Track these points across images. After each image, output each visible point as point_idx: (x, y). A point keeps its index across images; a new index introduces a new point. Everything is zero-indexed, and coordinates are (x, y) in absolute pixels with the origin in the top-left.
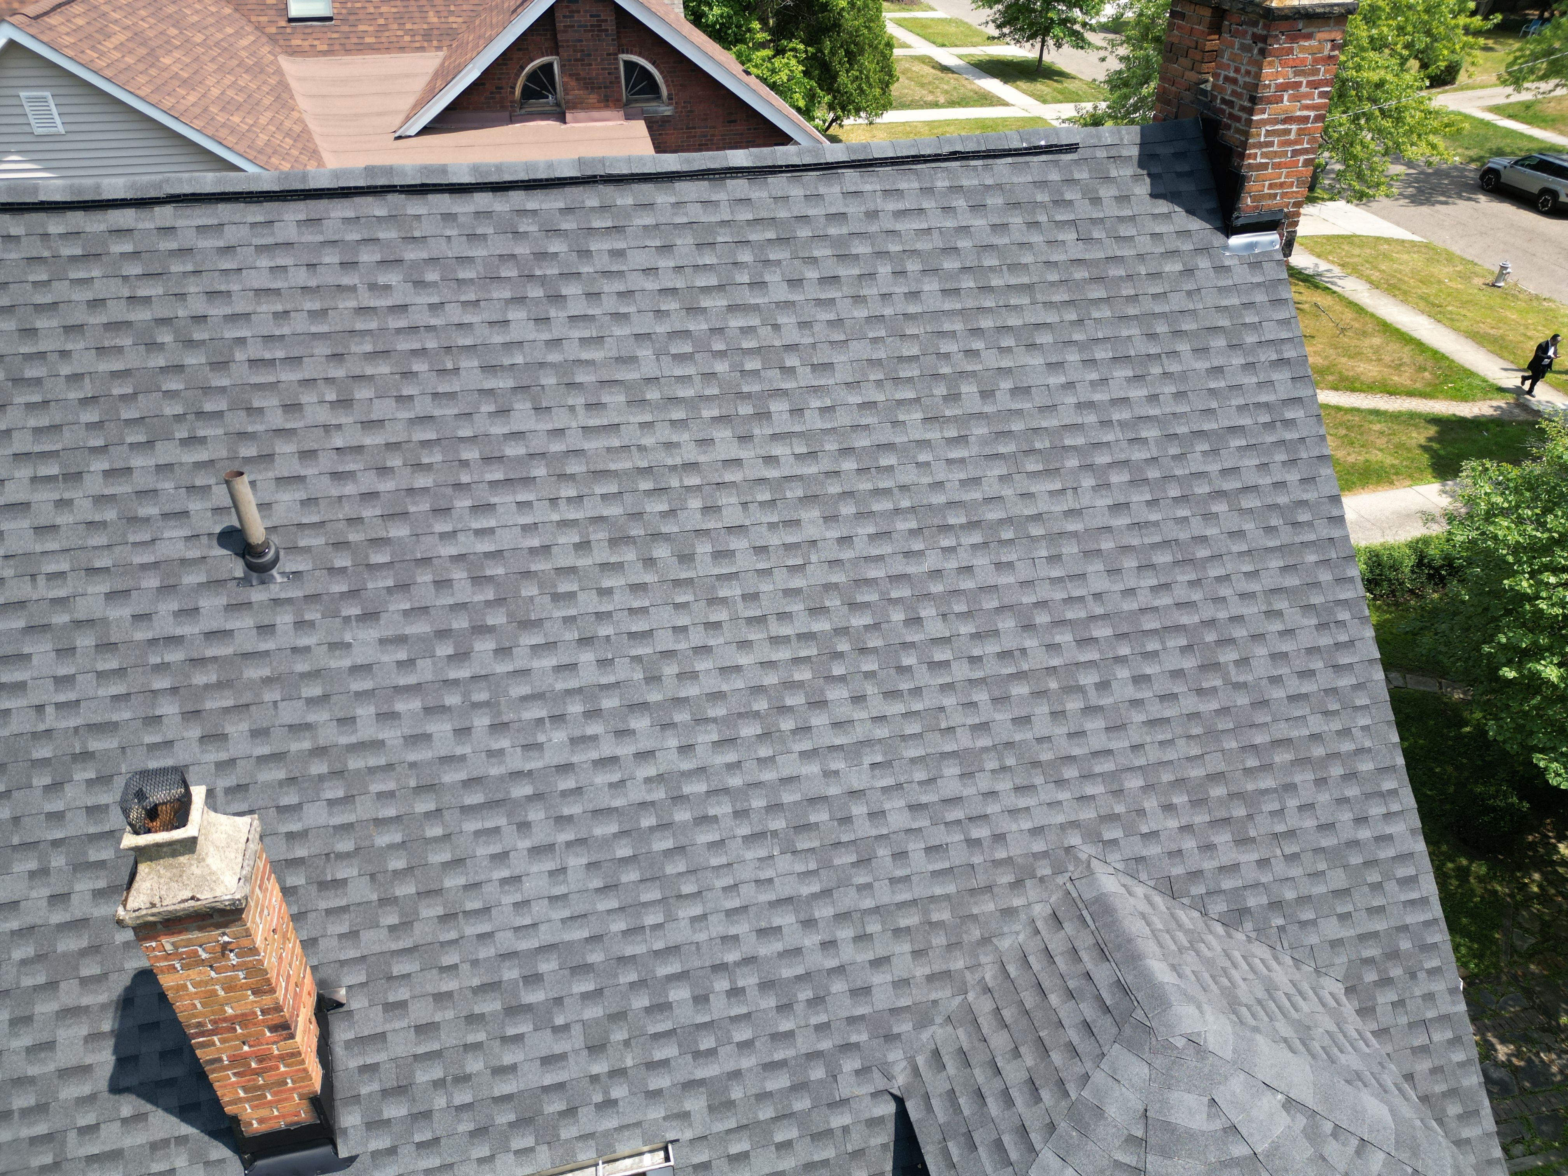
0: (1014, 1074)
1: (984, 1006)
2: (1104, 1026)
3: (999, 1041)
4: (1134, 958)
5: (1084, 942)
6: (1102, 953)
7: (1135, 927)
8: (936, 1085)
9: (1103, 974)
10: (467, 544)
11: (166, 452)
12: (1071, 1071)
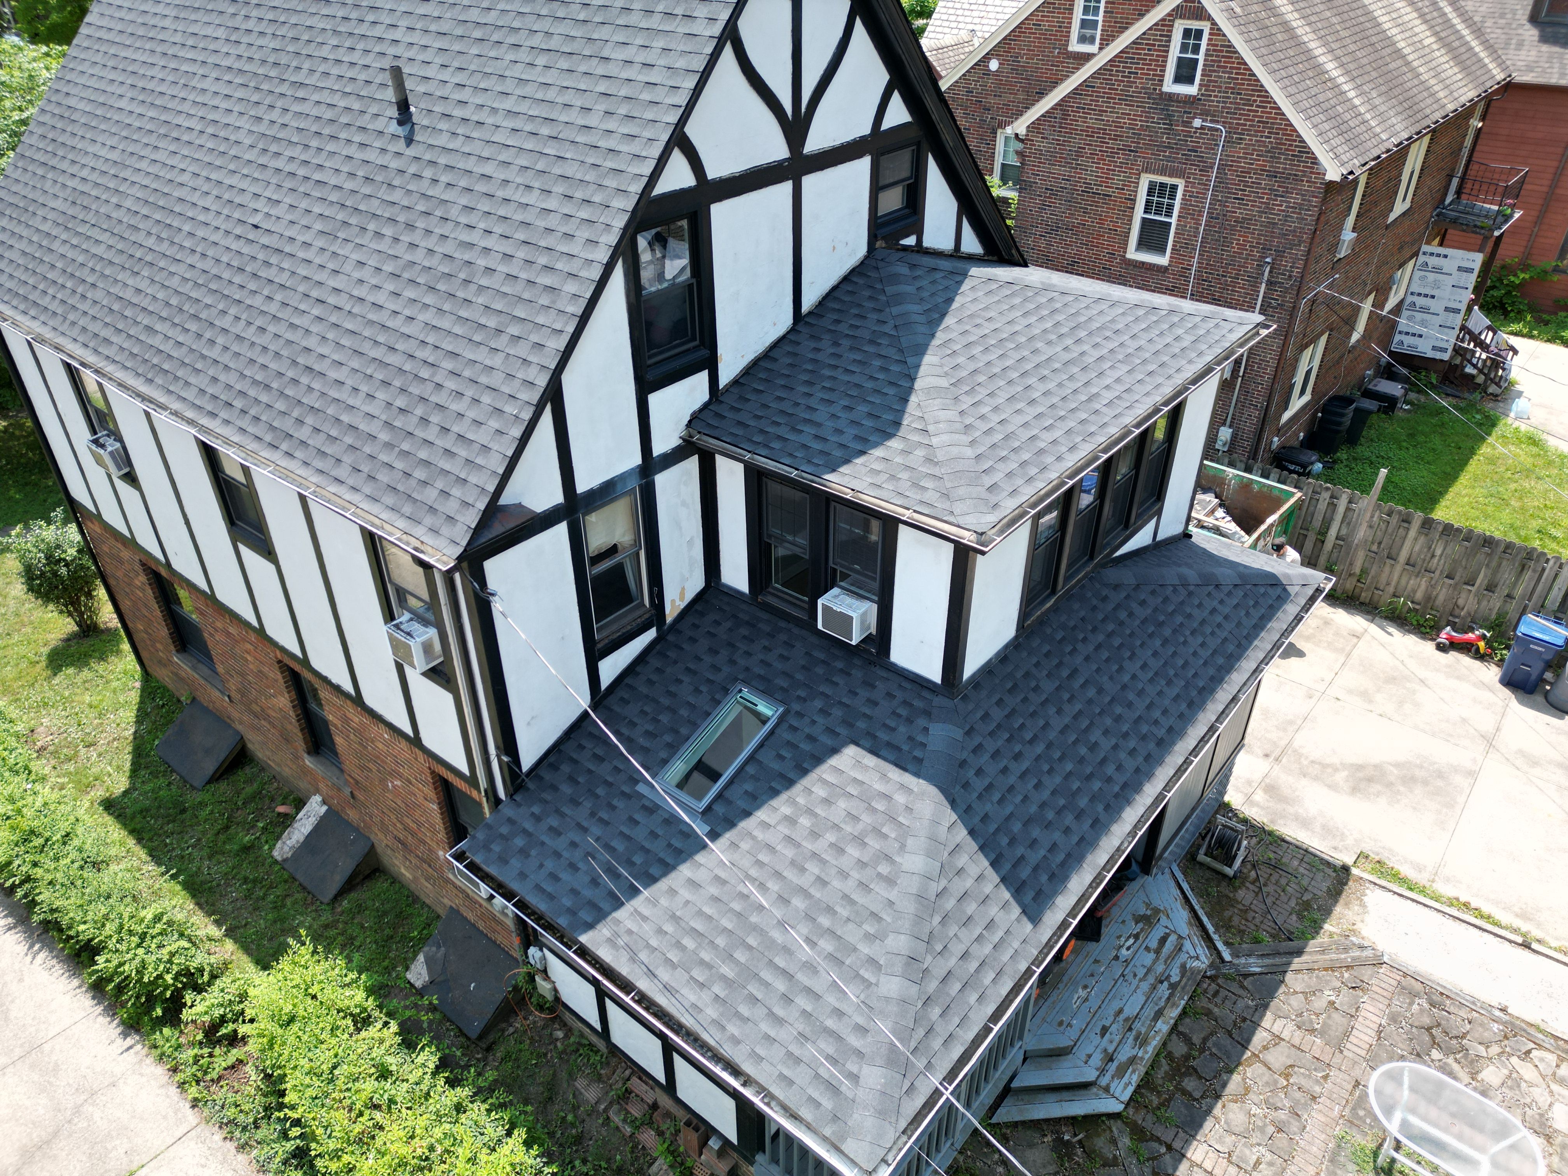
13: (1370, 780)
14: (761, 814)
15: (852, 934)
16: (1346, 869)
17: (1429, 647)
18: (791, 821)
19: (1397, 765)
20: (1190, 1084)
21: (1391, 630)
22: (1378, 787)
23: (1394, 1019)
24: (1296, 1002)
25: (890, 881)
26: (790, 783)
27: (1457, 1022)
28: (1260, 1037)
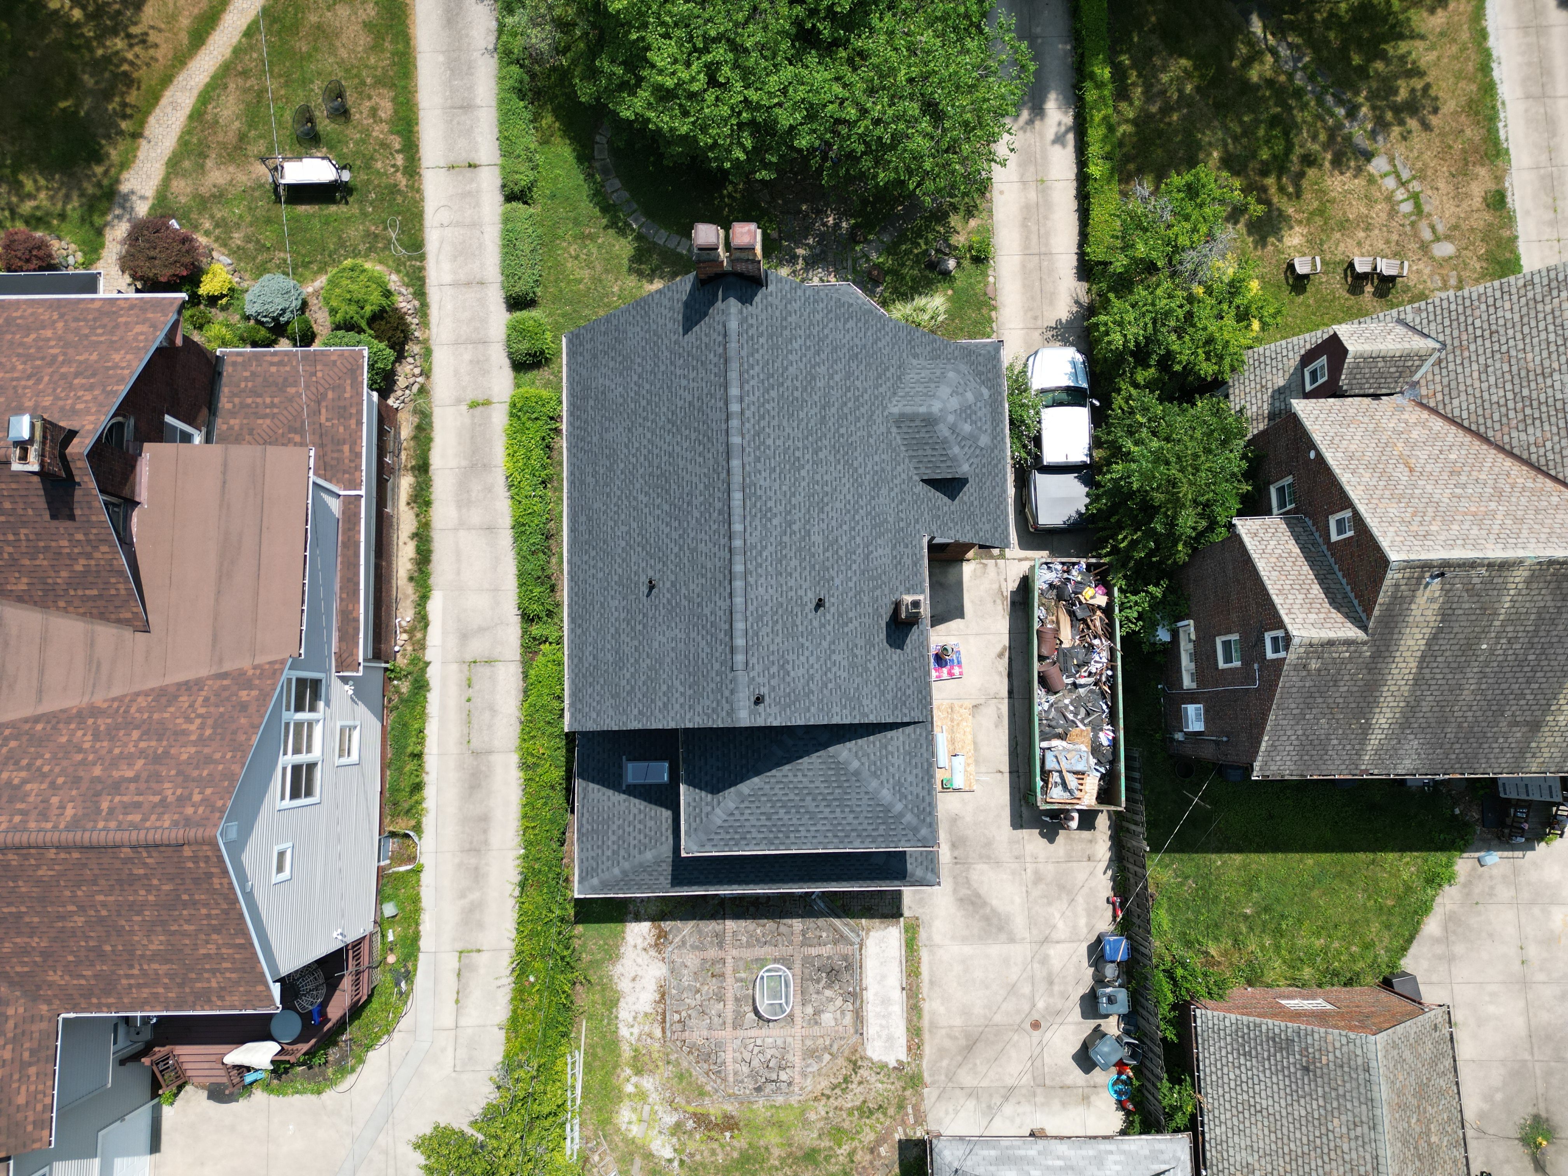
0: (929, 452)
1: (911, 453)
2: (929, 428)
3: (920, 452)
4: (918, 414)
5: (908, 423)
6: (912, 421)
7: (908, 410)
8: (923, 470)
9: (918, 423)
10: (821, 551)
11: (798, 622)
12: (935, 439)
13: (973, 903)
14: (637, 801)
15: (622, 852)
16: (901, 915)
17: (1110, 893)
18: (640, 811)
19: (993, 910)
20: (752, 909)
21: (1110, 873)
22: (971, 908)
23: (828, 958)
24: (812, 925)
25: (640, 853)
26: (650, 802)
27: (846, 976)
28: (789, 921)
